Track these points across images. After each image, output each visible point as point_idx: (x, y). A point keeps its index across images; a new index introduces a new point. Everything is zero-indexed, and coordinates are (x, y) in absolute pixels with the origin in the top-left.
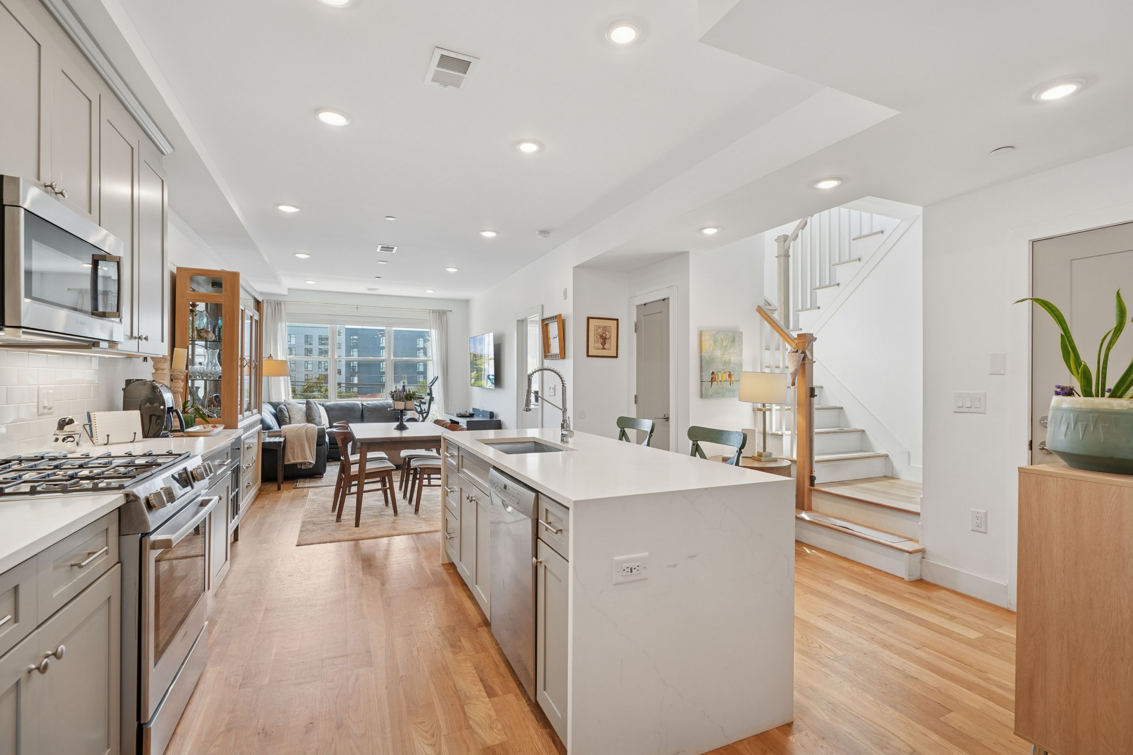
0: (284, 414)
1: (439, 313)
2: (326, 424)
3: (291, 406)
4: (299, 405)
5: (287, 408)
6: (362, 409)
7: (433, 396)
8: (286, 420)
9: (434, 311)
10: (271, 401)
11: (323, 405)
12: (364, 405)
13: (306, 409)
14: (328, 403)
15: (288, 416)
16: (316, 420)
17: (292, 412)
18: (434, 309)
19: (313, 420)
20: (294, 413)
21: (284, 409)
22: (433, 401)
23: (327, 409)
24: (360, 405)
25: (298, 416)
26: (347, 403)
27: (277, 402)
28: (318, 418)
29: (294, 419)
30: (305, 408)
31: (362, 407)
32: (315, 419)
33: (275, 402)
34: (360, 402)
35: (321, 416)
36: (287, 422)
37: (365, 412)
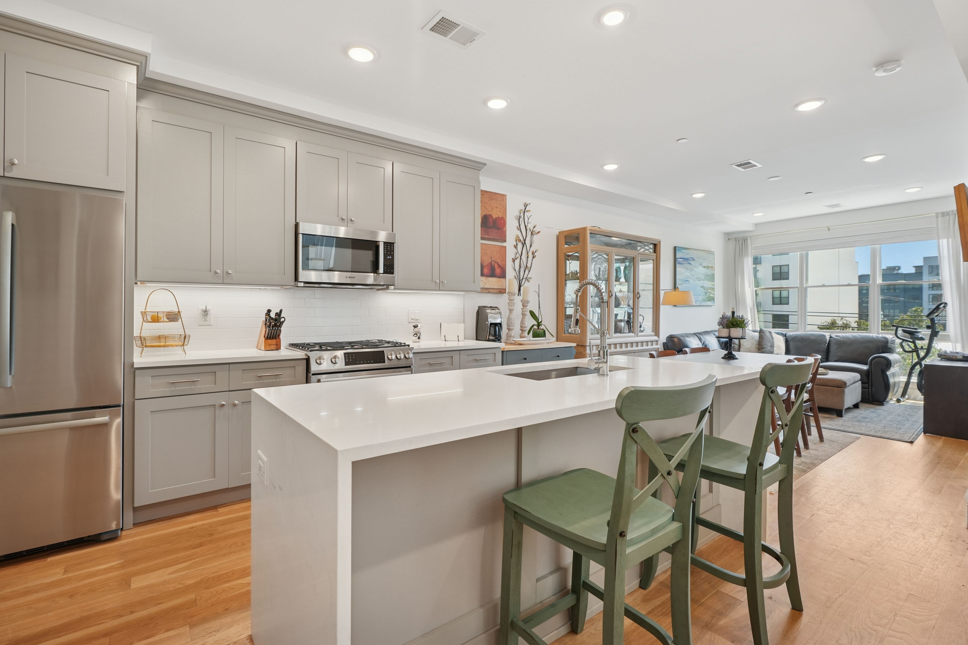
4: (753, 333)
6: (829, 342)
11: (782, 335)
13: (759, 338)
19: (762, 349)
24: (828, 337)
31: (830, 339)
32: (764, 348)
34: (829, 334)
37: (832, 344)
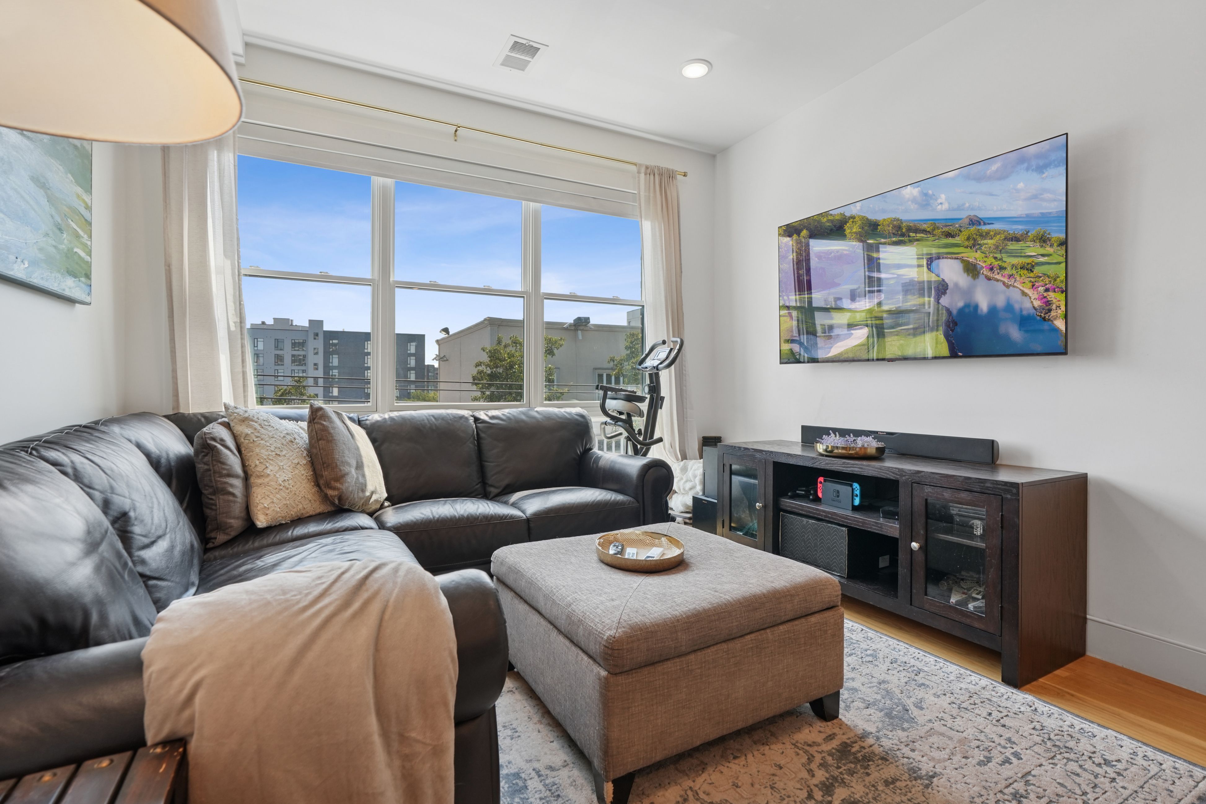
0: (223, 463)
1: (661, 175)
2: (378, 489)
3: (251, 426)
4: (283, 421)
5: (235, 437)
6: (478, 434)
7: (662, 395)
8: (232, 486)
9: (650, 171)
10: (181, 411)
11: (360, 423)
12: (484, 422)
13: (311, 437)
14: (376, 417)
15: (238, 470)
16: (349, 479)
17: (257, 450)
18: (648, 164)
20: (264, 453)
21: (222, 442)
22: (661, 408)
23: (374, 435)
24: (471, 420)
25: (281, 468)
26: (433, 416)
27: (202, 415)
28: (353, 471)
29: (267, 480)
30: (305, 436)
31: (476, 426)
33: (195, 415)
34: (470, 413)
35: (362, 463)
36: (233, 495)
37: (487, 442)
